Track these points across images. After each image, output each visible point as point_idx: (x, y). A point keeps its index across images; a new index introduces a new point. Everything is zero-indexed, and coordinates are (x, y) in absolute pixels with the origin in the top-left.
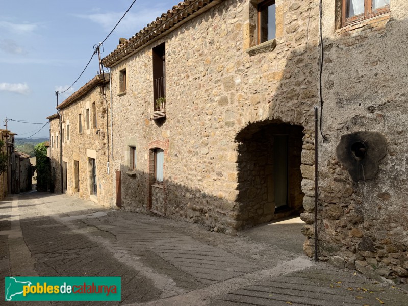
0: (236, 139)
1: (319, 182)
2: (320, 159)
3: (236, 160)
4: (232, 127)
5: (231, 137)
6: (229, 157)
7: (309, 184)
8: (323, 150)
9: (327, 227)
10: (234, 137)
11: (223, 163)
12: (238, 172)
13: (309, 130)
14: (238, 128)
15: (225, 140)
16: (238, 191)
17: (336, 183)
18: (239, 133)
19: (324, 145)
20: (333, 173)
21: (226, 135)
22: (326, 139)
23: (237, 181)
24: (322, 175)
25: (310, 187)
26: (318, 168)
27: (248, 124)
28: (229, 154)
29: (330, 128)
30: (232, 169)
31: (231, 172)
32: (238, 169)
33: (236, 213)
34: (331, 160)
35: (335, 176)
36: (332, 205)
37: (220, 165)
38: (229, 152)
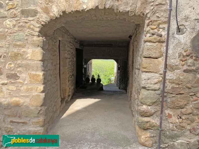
0: (40, 32)
1: (167, 74)
2: (170, 52)
3: (40, 58)
4: (33, 17)
5: (33, 29)
6: (29, 55)
7: (154, 78)
8: (176, 42)
9: (170, 116)
10: (38, 30)
11: (19, 62)
12: (43, 72)
13: (156, 21)
14: (44, 18)
15: (21, 33)
16: (44, 94)
17: (185, 74)
18: (46, 24)
19: (177, 36)
20: (183, 65)
21: (22, 26)
22: (179, 30)
23: (43, 82)
24: (172, 68)
25: (156, 80)
26: (168, 60)
27: (62, 14)
28: (30, 51)
29: (187, 18)
30: (35, 68)
31: (33, 73)
32: (43, 69)
33: (41, 119)
34: (183, 52)
35: (185, 67)
36: (179, 96)
37: (13, 65)
38: (28, 48)
